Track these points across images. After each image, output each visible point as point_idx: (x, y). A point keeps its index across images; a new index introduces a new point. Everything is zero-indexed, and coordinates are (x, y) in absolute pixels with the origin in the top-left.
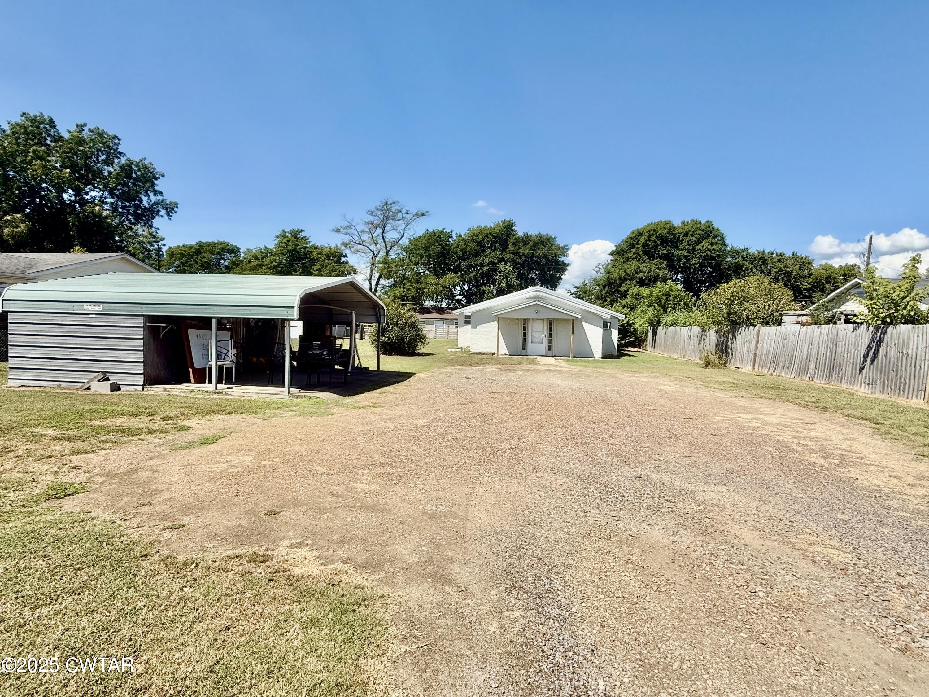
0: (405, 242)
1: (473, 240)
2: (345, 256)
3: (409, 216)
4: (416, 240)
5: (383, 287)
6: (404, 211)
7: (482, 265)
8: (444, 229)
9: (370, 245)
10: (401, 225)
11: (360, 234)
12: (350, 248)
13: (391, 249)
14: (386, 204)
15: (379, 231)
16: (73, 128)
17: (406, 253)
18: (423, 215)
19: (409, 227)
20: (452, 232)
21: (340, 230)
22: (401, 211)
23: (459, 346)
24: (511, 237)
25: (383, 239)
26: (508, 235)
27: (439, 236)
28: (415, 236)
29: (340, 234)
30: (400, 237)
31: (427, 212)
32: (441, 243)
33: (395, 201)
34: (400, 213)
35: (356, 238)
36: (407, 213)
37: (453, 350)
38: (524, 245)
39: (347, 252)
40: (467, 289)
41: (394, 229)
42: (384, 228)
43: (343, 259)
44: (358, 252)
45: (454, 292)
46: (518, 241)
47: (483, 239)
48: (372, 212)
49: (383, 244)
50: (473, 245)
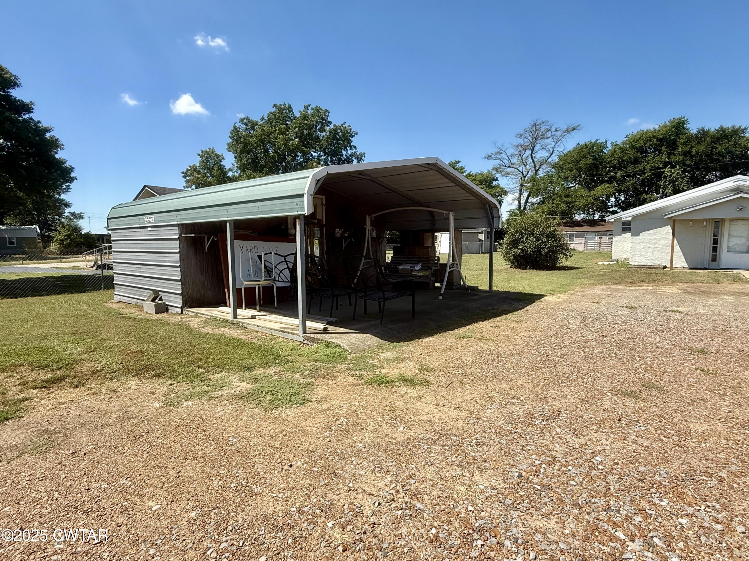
0: (555, 159)
1: (632, 147)
2: (497, 180)
3: (559, 133)
4: (566, 155)
5: (532, 205)
6: (553, 129)
7: (642, 172)
8: (597, 140)
9: (520, 166)
10: (550, 142)
11: (510, 157)
12: (501, 172)
13: (540, 168)
14: (535, 125)
15: (528, 152)
16: (302, 109)
17: (555, 170)
18: (574, 129)
19: (558, 143)
20: (606, 142)
21: (491, 156)
22: (550, 130)
23: (614, 258)
24: (681, 136)
25: (532, 159)
26: (677, 135)
27: (592, 148)
28: (564, 152)
29: (492, 161)
30: (549, 155)
31: (578, 126)
32: (593, 154)
33: (544, 120)
34: (550, 132)
35: (506, 162)
36: (556, 131)
37: (606, 263)
38: (698, 143)
39: (498, 176)
40: (623, 199)
41: (543, 148)
42: (533, 148)
43: (494, 183)
44: (509, 174)
45: (609, 204)
46: (691, 139)
47: (645, 144)
48: (521, 135)
49: (532, 164)
50: (631, 153)
